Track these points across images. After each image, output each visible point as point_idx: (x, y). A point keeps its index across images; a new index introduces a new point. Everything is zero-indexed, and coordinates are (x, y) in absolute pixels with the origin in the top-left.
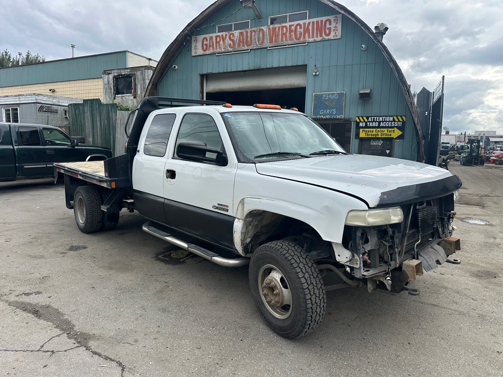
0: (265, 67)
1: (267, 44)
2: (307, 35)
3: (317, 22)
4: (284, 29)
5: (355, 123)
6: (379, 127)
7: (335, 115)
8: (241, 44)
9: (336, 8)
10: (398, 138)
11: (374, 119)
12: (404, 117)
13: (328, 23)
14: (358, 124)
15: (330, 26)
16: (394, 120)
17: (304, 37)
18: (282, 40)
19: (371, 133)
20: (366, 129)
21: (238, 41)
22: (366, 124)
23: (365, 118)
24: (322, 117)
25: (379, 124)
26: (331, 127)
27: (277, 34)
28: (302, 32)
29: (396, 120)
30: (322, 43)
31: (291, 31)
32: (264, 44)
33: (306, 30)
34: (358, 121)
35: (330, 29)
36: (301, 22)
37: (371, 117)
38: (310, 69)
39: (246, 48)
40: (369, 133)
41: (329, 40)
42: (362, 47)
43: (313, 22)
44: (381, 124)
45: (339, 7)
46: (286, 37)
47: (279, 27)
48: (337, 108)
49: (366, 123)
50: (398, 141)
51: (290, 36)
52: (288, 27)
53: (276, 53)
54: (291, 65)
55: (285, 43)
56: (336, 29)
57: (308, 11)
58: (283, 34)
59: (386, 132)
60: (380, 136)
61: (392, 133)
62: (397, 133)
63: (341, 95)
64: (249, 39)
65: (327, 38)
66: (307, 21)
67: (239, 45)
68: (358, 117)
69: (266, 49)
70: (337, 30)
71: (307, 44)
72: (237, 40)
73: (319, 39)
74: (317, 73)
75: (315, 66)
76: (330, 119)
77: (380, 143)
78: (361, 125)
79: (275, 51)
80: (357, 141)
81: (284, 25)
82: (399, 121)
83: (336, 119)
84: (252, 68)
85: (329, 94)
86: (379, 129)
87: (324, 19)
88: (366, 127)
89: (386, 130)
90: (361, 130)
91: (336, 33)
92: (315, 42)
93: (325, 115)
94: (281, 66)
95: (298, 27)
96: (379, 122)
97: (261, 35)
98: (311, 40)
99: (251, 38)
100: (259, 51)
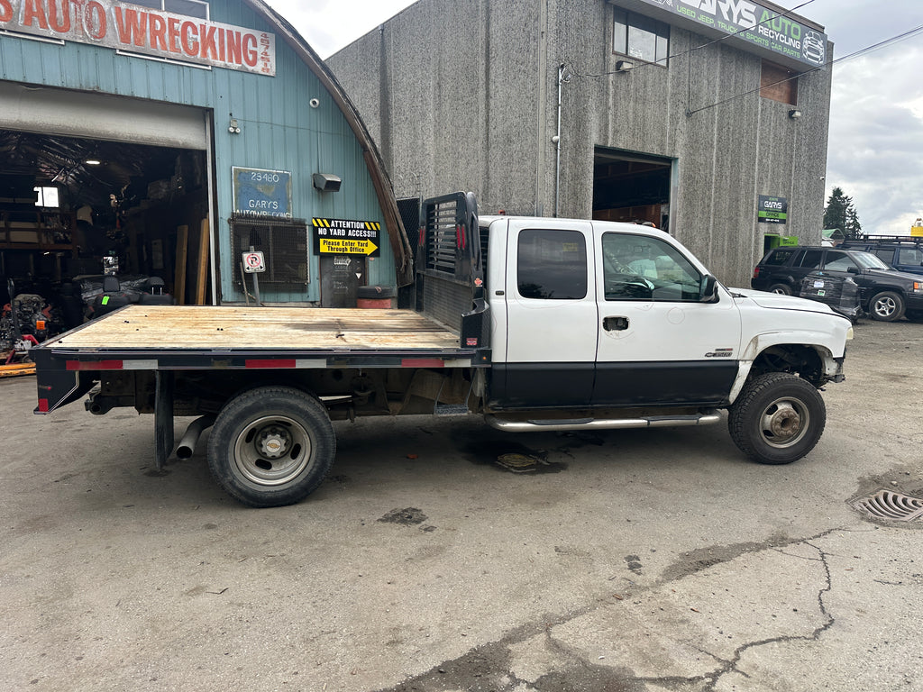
0: (113, 92)
1: (112, 39)
2: (209, 51)
3: (230, 32)
4: (157, 22)
5: (311, 228)
6: (346, 237)
7: (277, 211)
8: (36, 19)
9: (279, 23)
10: (372, 255)
11: (339, 223)
12: (377, 224)
13: (250, 41)
14: (315, 230)
15: (254, 49)
16: (366, 229)
17: (205, 54)
18: (154, 44)
19: (337, 246)
20: (329, 240)
21: (22, 9)
22: (328, 232)
23: (325, 221)
24: (254, 212)
25: (347, 233)
26: (270, 231)
27: (139, 27)
28: (199, 40)
29: (369, 228)
30: (240, 74)
31: (173, 32)
32: (105, 39)
33: (208, 41)
34: (316, 225)
35: (255, 53)
36: (197, 22)
37: (334, 220)
38: (221, 119)
39: (52, 33)
40: (333, 246)
41: (253, 73)
42: (314, 103)
43: (221, 31)
44: (350, 234)
45: (283, 24)
46: (162, 39)
47: (143, 15)
48: (278, 200)
49: (328, 229)
50: (373, 259)
51: (173, 42)
52: (167, 21)
53: (138, 68)
54: (178, 102)
55: (161, 52)
56: (265, 58)
57: (208, 4)
58: (154, 33)
59: (356, 245)
60: (349, 252)
61: (364, 248)
62: (370, 248)
63: (285, 178)
64: (60, 14)
65: (250, 68)
66: (209, 24)
67: (28, 20)
68: (315, 219)
69: (110, 52)
70: (269, 61)
71: (210, 68)
72: (19, 5)
73: (235, 65)
74: (238, 131)
75: (231, 115)
76: (269, 218)
77: (347, 262)
78: (320, 231)
79: (134, 62)
80: (316, 258)
81: (155, 12)
82: (372, 230)
83: (280, 219)
84: (74, 85)
85: (263, 173)
86: (347, 241)
87: (244, 31)
88: (329, 236)
89: (356, 242)
90: (322, 240)
91: (266, 65)
92: (227, 69)
93: (259, 210)
94: (155, 98)
95: (189, 29)
96: (347, 230)
97: (96, 15)
98: (219, 63)
99: (66, 13)
100: (92, 50)
